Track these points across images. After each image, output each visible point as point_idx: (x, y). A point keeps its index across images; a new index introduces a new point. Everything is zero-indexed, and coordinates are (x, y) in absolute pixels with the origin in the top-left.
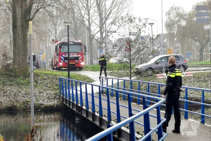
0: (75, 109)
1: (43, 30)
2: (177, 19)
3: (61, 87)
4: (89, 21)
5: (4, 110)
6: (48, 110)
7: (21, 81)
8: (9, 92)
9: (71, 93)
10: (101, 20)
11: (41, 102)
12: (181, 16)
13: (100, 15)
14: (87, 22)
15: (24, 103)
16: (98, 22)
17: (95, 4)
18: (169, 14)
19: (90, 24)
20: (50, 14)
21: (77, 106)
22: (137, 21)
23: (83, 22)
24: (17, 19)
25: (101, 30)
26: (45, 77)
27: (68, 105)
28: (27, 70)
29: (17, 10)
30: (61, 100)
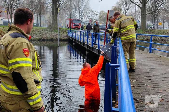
0: (73, 40)
1: (62, 17)
2: (102, 15)
3: (68, 33)
4: (76, 15)
5: (49, 39)
6: (64, 40)
7: (55, 31)
8: (51, 34)
9: (73, 35)
10: (80, 14)
11: (61, 37)
12: (104, 14)
13: (80, 13)
14: (75, 15)
15: (56, 37)
16: (79, 15)
17: (78, 10)
18: (100, 13)
19: (76, 16)
20: (65, 10)
21: (74, 39)
22: (94, 12)
23: (74, 15)
24: (54, 10)
25: (79, 17)
26: (63, 30)
27: (71, 39)
28: (57, 27)
29: (54, 7)
30: (68, 37)
